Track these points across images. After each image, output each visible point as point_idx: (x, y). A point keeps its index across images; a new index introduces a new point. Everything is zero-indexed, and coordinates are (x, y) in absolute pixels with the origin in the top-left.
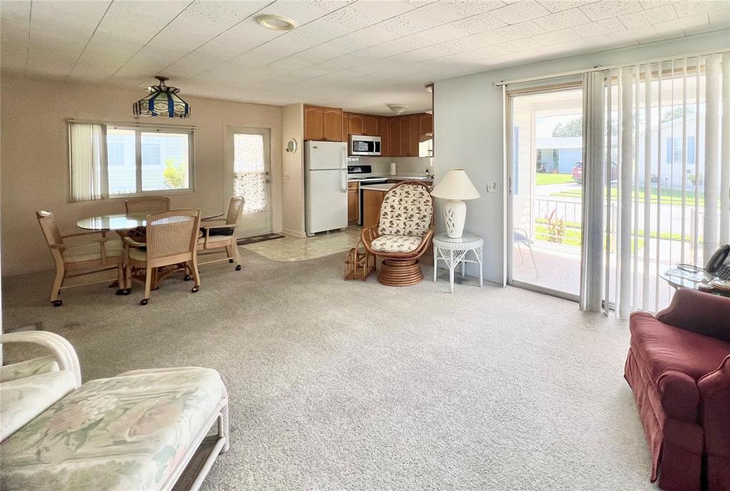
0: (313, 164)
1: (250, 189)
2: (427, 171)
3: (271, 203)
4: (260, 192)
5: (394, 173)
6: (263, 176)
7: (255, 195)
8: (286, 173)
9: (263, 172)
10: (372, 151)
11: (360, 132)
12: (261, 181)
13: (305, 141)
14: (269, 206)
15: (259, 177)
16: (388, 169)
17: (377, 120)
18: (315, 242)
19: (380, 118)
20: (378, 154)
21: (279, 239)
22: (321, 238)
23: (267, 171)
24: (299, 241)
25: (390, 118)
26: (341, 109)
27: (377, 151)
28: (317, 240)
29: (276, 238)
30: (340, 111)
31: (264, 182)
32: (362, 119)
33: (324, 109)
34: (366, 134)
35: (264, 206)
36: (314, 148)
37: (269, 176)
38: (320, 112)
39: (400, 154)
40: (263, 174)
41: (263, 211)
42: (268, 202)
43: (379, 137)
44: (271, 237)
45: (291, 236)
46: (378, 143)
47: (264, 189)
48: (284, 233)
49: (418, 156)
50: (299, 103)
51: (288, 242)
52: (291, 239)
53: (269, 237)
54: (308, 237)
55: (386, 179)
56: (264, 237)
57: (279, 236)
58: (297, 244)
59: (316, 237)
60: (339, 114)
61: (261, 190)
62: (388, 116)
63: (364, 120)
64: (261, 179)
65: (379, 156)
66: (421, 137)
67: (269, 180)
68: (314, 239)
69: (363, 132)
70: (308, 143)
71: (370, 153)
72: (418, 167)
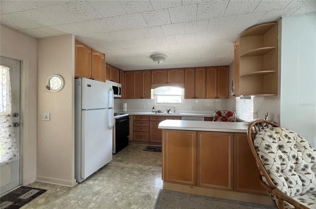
0: (86, 104)
2: (153, 108)
3: (20, 151)
5: (126, 110)
6: (9, 118)
8: (44, 114)
9: (10, 113)
10: (118, 94)
11: (109, 78)
12: (7, 124)
13: (76, 78)
14: (18, 155)
15: (3, 120)
16: (121, 108)
17: (118, 72)
18: (97, 193)
19: (120, 70)
20: (120, 96)
21: (40, 200)
22: (97, 182)
23: (15, 112)
24: (73, 195)
25: (125, 72)
26: (104, 55)
27: (120, 94)
28: (95, 186)
29: (34, 197)
30: (103, 55)
31: (10, 126)
32: (111, 68)
33: (92, 50)
34: (113, 81)
35: (10, 156)
36: (88, 86)
37: (18, 118)
38: (89, 51)
39: (134, 97)
40: (9, 116)
41: (8, 163)
42: (17, 150)
43: (121, 85)
44: (24, 197)
45: (54, 185)
46: (120, 88)
47: (10, 135)
48: (40, 183)
49: (150, 98)
50: (70, 34)
51: (58, 201)
52: (58, 194)
53: (22, 197)
54: (79, 183)
55: (128, 115)
56: (12, 201)
57: (37, 191)
58: (77, 204)
59: (90, 182)
60: (103, 58)
61: (6, 137)
62: (124, 70)
63: (112, 70)
64: (5, 122)
65: (119, 98)
66: (152, 85)
67: (19, 122)
68: (90, 185)
69: (111, 79)
70: (80, 80)
71: (116, 96)
72: (145, 106)
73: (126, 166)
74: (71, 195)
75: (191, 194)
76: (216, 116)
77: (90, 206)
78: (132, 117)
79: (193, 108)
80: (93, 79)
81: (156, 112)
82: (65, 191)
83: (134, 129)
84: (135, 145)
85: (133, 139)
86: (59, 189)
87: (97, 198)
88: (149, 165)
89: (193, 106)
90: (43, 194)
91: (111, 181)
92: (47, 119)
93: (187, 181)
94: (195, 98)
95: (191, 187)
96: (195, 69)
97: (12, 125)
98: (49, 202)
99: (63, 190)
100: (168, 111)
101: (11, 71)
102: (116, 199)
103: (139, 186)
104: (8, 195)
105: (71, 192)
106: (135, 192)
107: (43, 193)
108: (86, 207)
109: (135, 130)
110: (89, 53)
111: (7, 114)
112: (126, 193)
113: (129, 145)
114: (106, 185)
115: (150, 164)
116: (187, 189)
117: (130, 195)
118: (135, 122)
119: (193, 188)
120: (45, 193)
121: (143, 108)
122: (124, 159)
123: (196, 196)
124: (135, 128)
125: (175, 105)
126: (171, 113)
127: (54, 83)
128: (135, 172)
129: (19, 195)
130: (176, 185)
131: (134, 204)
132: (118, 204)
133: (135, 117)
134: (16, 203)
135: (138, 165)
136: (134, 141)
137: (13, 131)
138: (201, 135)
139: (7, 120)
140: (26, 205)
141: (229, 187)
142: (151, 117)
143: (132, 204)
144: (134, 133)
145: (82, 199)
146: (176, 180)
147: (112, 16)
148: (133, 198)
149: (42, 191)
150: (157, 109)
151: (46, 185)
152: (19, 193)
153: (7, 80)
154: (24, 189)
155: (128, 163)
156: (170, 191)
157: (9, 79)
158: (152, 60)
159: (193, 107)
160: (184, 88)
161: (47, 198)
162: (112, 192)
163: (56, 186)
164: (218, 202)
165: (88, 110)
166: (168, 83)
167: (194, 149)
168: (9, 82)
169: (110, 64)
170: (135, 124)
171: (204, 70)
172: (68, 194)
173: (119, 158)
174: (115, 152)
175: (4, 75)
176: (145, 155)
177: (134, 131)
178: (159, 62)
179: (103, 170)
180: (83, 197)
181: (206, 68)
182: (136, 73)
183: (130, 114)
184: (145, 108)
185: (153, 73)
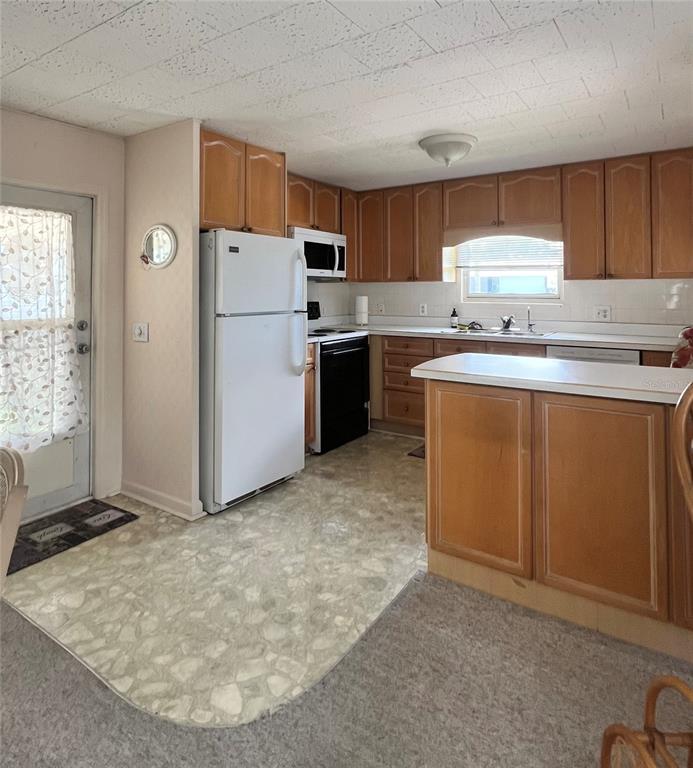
0: (224, 299)
1: (29, 375)
2: (454, 314)
3: (91, 412)
4: (60, 383)
5: (364, 318)
6: (70, 332)
7: (45, 394)
8: (137, 325)
9: (71, 321)
10: (332, 268)
11: (306, 220)
12: (66, 347)
13: (203, 231)
14: (86, 420)
15: (60, 336)
16: (350, 310)
17: (337, 197)
18: (247, 546)
19: (342, 192)
20: (342, 274)
21: (122, 534)
22: (251, 520)
23: (81, 318)
24: (191, 538)
25: (360, 194)
26: (283, 154)
27: (341, 268)
28: (244, 529)
29: (112, 526)
30: (280, 158)
31: (72, 351)
32: (311, 190)
33: (246, 147)
34: (318, 228)
35: (71, 421)
36: (230, 251)
37: (86, 333)
38: (239, 153)
39: (389, 276)
40: (70, 327)
41: (67, 438)
42: (85, 409)
43: (344, 237)
44: (93, 521)
45: (155, 509)
46: (341, 249)
47: (71, 373)
48: (129, 498)
49: (441, 279)
50: (189, 119)
51: (157, 545)
52: (160, 529)
53: (89, 521)
54: (209, 514)
55: (364, 334)
56: (72, 525)
57: (120, 515)
58: (194, 559)
59: (236, 517)
60: (278, 165)
61: (64, 376)
62: (357, 190)
63: (314, 194)
64: (63, 342)
65: (341, 279)
66: (447, 234)
67: (88, 344)
68: (234, 525)
69: (312, 223)
70: (211, 234)
71: (327, 273)
72: (426, 306)
73: (340, 493)
74: (186, 537)
75: (515, 605)
76: (683, 346)
77: (221, 571)
78: (379, 343)
79: (605, 316)
80: (250, 230)
81: (462, 327)
82: (174, 526)
83: (384, 382)
84: (389, 436)
85: (384, 414)
86: (163, 520)
87: (242, 557)
88: (413, 498)
89: (602, 308)
90: (129, 524)
91: (287, 523)
92: (141, 339)
93: (501, 556)
94: (606, 275)
95: (516, 582)
96: (604, 165)
97: (75, 349)
98: (140, 541)
99: (172, 523)
100: (507, 325)
101: (74, 224)
102: (289, 569)
103: (358, 551)
104: (67, 511)
105: (188, 531)
106: (341, 562)
107: (131, 520)
108: (213, 571)
109: (387, 384)
110: (240, 158)
111: (67, 323)
112: (318, 561)
113: (369, 434)
114: (271, 531)
115: (414, 496)
116: (504, 585)
117: (327, 567)
118: (387, 360)
119: (524, 586)
120: (135, 522)
121: (421, 314)
122: (342, 471)
123: (529, 612)
124: (386, 377)
125: (528, 305)
126: (518, 332)
127: (161, 244)
128: (360, 512)
129: (87, 516)
130: (468, 566)
131: (331, 589)
132: (291, 580)
133: (386, 342)
134: (78, 529)
135: (378, 495)
136: (384, 420)
137: (78, 364)
138: (547, 406)
139: (67, 338)
140: (96, 539)
141: (652, 603)
142: (439, 345)
143: (325, 589)
144: (387, 396)
145: (207, 551)
146: (466, 550)
147: (269, 64)
148: (331, 577)
149: (130, 518)
150: (466, 318)
151: (139, 504)
152: (86, 512)
153: (67, 244)
154: (97, 506)
155: (348, 484)
156: (450, 581)
157: (71, 242)
158: (427, 155)
159: (605, 311)
160: (564, 238)
161: (136, 533)
162: (283, 550)
163: (159, 512)
164: (603, 647)
165: (232, 315)
166: (503, 223)
167: (523, 451)
168: (71, 250)
169: (310, 176)
170: (387, 365)
171: (642, 168)
172: (180, 535)
173: (329, 469)
174: (318, 449)
175: (62, 233)
176: (409, 469)
177: (385, 389)
178: (447, 160)
179: (276, 494)
180: (211, 547)
181: (650, 158)
182: (395, 198)
183: (372, 333)
184: (426, 313)
185: (447, 192)
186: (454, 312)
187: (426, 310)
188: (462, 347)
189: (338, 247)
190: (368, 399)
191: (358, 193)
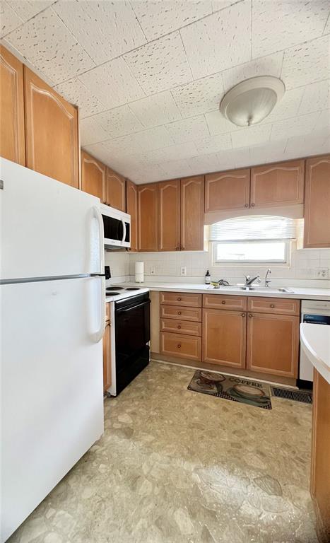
2: (208, 274)
5: (140, 278)
10: (120, 239)
16: (131, 272)
17: (123, 184)
19: (127, 182)
20: (128, 245)
26: (75, 107)
27: (127, 240)
32: (103, 172)
38: (13, 71)
39: (162, 247)
43: (130, 216)
46: (127, 225)
49: (202, 249)
55: (146, 290)
60: (71, 117)
62: (138, 183)
63: (106, 176)
65: (127, 249)
66: (207, 215)
69: (104, 201)
71: (116, 243)
72: (185, 268)
78: (157, 296)
79: (323, 276)
81: (214, 284)
83: (161, 325)
85: (161, 349)
100: (249, 283)
109: (164, 328)
110: (13, 75)
113: (151, 363)
118: (163, 310)
121: (182, 275)
124: (163, 323)
125: (269, 267)
126: (259, 289)
133: (163, 296)
136: (161, 353)
142: (207, 299)
144: (163, 336)
150: (215, 277)
159: (324, 271)
160: (305, 216)
166: (253, 205)
170: (163, 314)
177: (162, 331)
182: (166, 189)
183: (151, 290)
184: (185, 274)
185: (209, 182)
186: (208, 273)
187: (185, 271)
188: (226, 300)
189: (126, 223)
190: (149, 339)
191: (138, 186)
